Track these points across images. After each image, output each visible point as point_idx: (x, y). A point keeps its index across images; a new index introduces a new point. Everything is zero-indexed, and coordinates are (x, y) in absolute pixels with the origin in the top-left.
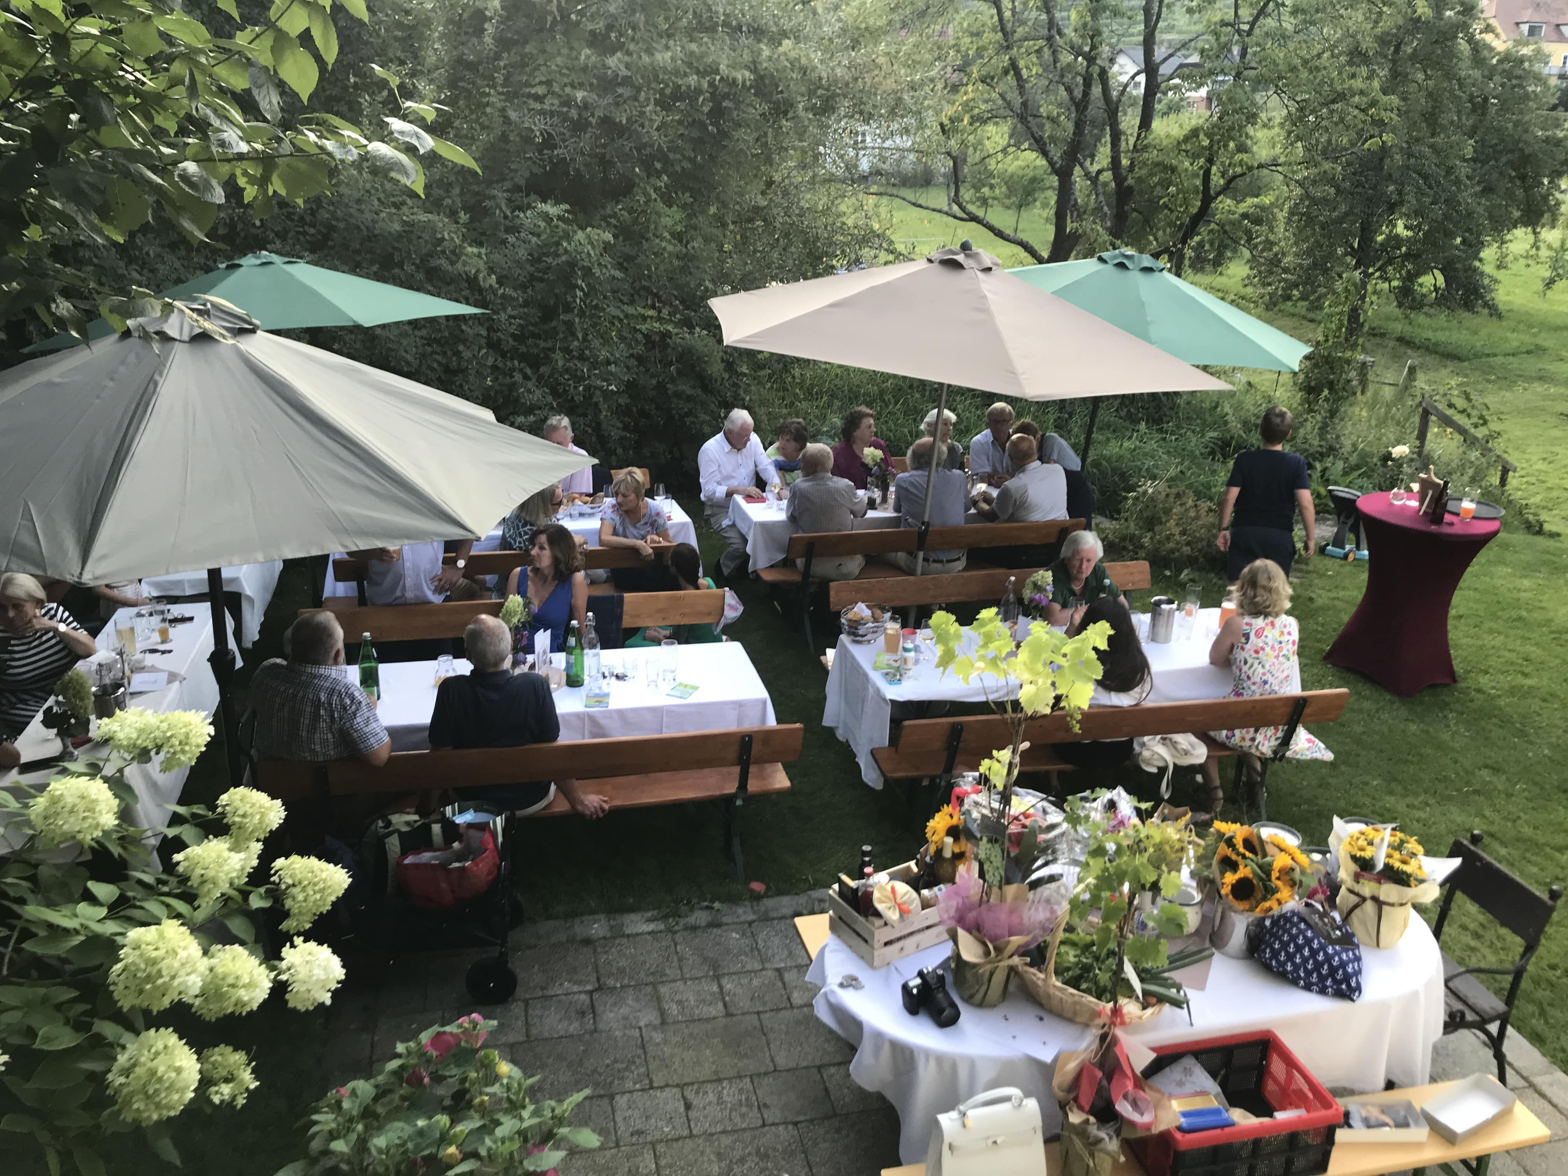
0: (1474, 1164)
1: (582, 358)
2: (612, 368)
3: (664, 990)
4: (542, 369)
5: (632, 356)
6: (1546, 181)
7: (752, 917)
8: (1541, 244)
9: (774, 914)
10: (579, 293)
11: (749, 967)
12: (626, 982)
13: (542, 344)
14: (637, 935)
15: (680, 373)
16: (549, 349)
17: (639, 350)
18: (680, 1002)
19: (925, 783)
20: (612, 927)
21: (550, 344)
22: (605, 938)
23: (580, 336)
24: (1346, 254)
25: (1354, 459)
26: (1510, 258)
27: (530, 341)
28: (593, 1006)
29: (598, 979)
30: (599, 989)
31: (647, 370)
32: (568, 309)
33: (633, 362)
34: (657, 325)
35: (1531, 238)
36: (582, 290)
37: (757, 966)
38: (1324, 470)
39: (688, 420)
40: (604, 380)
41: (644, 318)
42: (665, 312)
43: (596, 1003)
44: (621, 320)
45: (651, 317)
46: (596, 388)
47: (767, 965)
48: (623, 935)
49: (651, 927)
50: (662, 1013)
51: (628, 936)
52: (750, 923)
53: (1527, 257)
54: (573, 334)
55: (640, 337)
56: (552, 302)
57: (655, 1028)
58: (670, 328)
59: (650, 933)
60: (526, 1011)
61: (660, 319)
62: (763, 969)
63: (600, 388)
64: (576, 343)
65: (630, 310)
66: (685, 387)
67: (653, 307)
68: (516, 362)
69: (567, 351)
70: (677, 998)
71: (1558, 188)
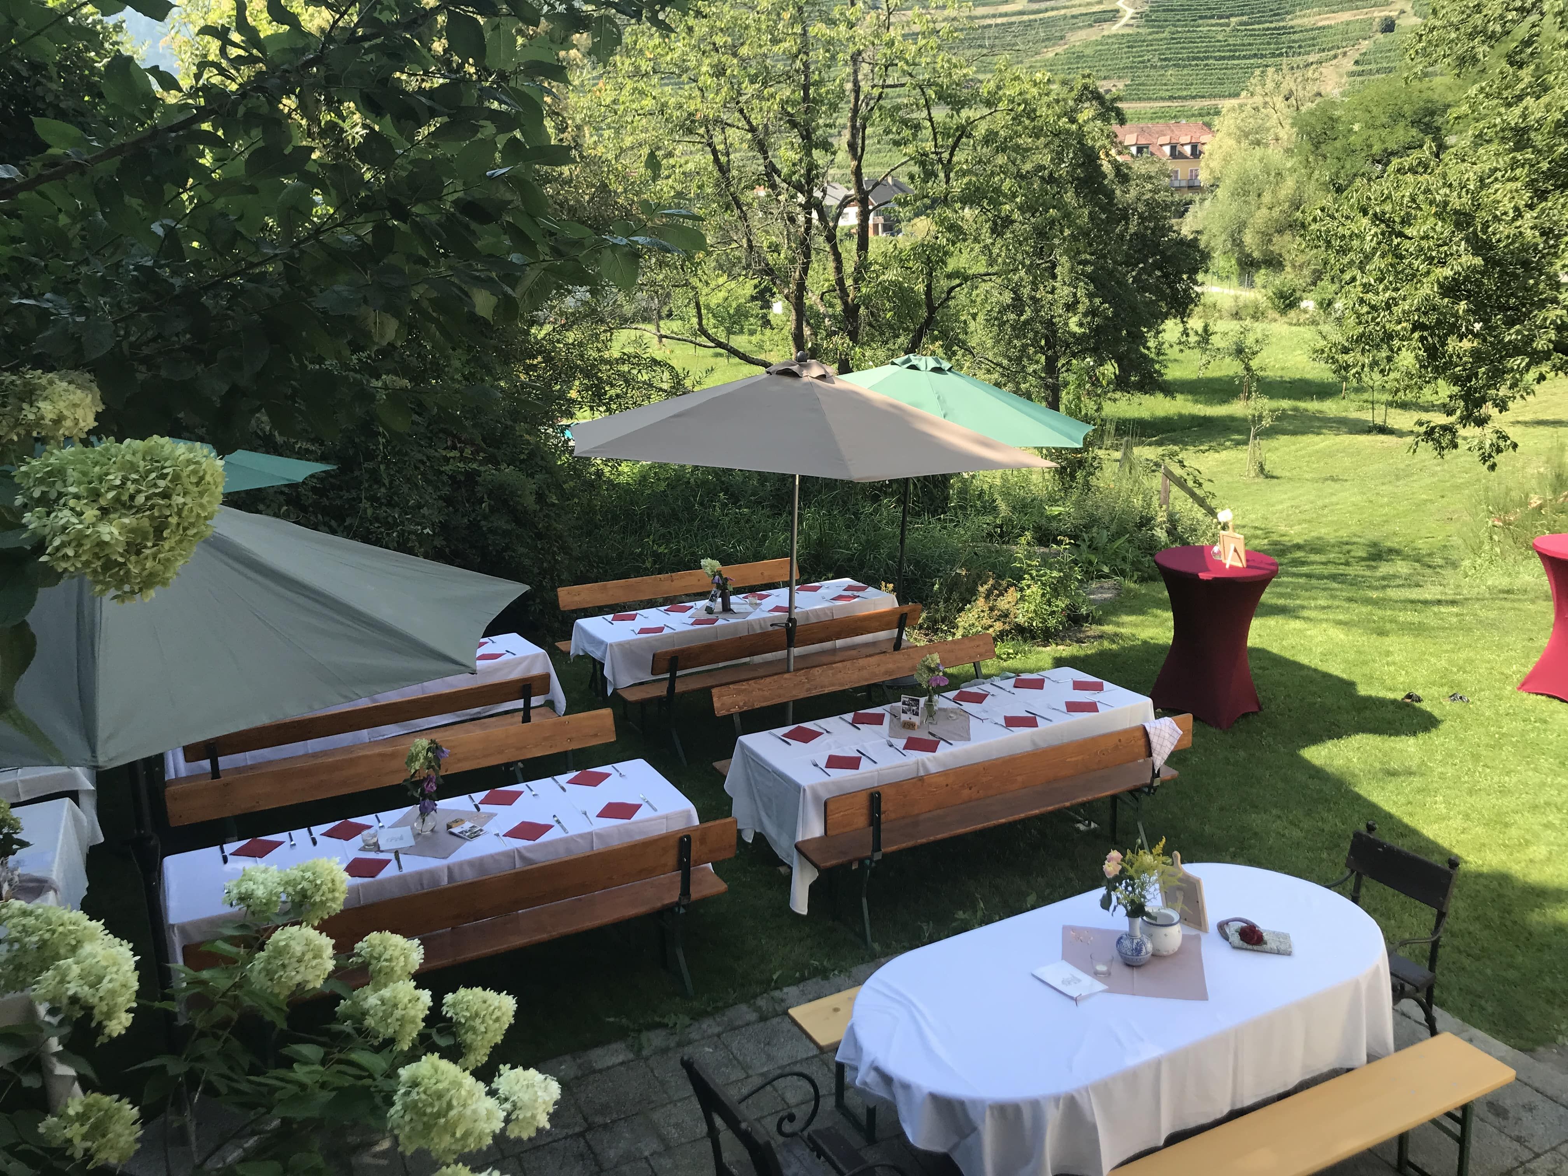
0: (1459, 1114)
1: (390, 504)
2: (425, 511)
3: (656, 1116)
4: (348, 521)
5: (440, 497)
6: (1185, 277)
7: (717, 1030)
8: (1190, 331)
9: (739, 1022)
10: (382, 440)
11: (733, 1078)
12: (615, 1116)
13: (346, 495)
14: (609, 1068)
15: (492, 509)
16: (354, 499)
17: (446, 491)
18: (677, 1125)
19: (855, 867)
20: (579, 1067)
21: (354, 494)
22: (577, 1078)
23: (387, 482)
24: (1036, 353)
25: (1114, 527)
26: (1166, 346)
27: (331, 494)
28: (589, 1147)
29: (586, 1120)
30: (590, 1127)
31: (456, 511)
32: (370, 456)
33: (441, 503)
34: (461, 465)
35: (1180, 328)
36: (384, 436)
37: (742, 1075)
38: (1091, 540)
39: (506, 555)
40: (418, 524)
41: (447, 460)
42: (468, 452)
43: (592, 1143)
44: (423, 463)
45: (454, 458)
46: (410, 533)
47: (750, 1072)
48: (594, 1072)
49: (621, 1058)
50: (662, 1139)
51: (600, 1071)
52: (719, 1035)
53: (1180, 343)
54: (378, 482)
55: (445, 478)
56: (351, 452)
57: (660, 1154)
58: (475, 466)
59: (622, 1063)
60: (521, 1165)
61: (462, 459)
62: (748, 1077)
63: (415, 533)
64: (383, 490)
65: (431, 452)
66: (502, 523)
67: (454, 448)
68: (320, 517)
69: (373, 499)
70: (673, 1121)
71: (1196, 283)
